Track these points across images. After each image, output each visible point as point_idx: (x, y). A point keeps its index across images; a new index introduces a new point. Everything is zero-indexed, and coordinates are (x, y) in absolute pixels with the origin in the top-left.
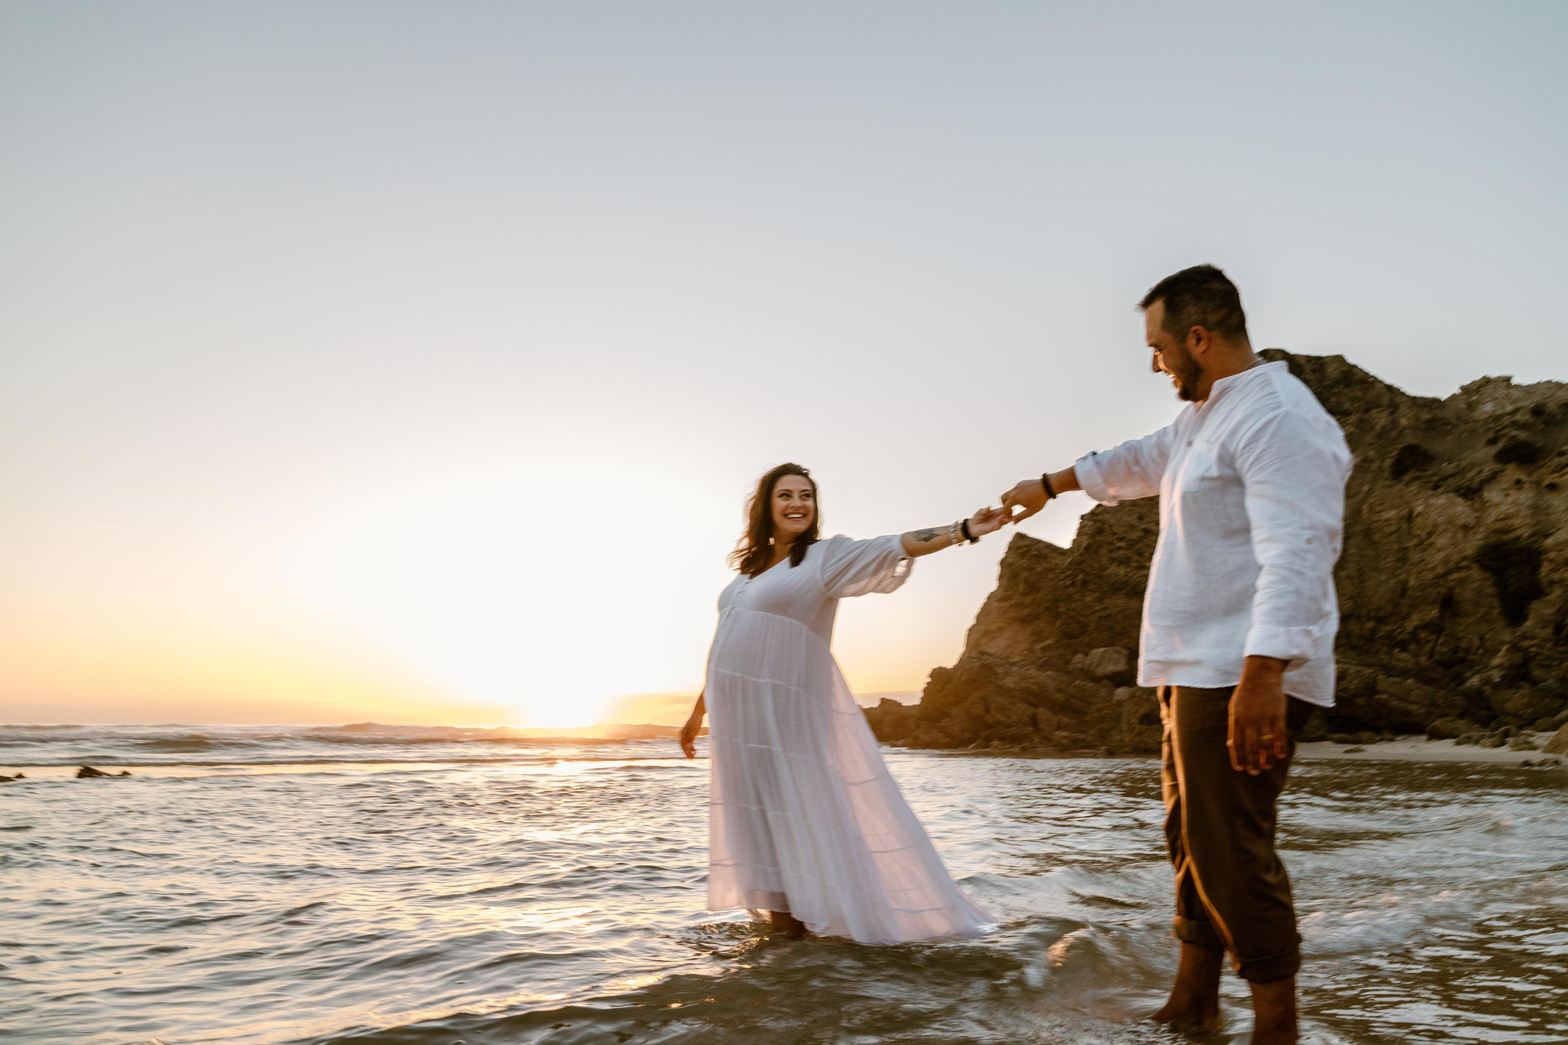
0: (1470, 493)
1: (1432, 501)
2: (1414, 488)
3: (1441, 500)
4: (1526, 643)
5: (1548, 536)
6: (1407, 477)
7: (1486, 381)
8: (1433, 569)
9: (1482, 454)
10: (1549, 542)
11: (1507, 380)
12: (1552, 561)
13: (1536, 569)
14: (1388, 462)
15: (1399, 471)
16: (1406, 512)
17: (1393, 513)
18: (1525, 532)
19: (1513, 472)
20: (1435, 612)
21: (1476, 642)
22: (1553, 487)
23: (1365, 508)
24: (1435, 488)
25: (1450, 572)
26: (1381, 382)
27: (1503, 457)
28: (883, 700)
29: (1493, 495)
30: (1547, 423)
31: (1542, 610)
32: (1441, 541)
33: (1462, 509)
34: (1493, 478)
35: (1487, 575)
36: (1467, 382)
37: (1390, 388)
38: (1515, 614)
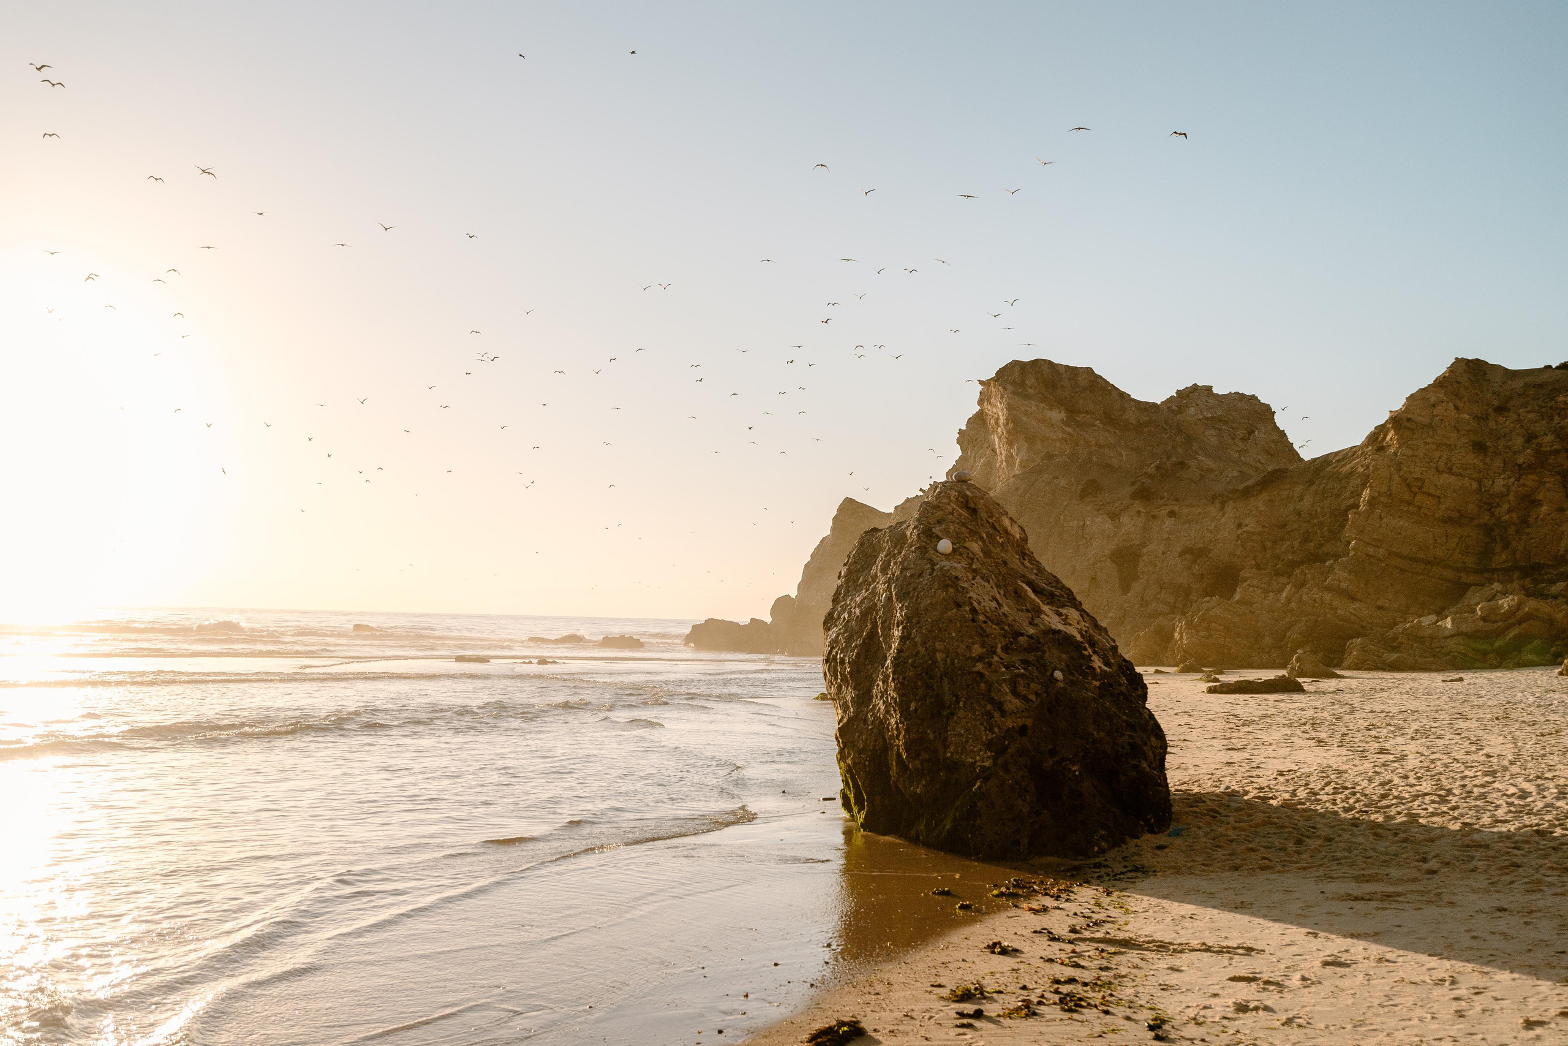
0: (1114, 516)
1: (1095, 519)
2: (1089, 508)
3: (1099, 519)
4: (1126, 605)
5: (1145, 547)
6: (1087, 499)
7: (1195, 387)
8: (1089, 560)
9: (1127, 491)
10: (1145, 550)
11: (1210, 388)
12: (1144, 561)
13: (1136, 566)
14: (1080, 487)
15: (1084, 494)
16: (1081, 523)
17: (1076, 522)
18: (1137, 543)
19: (1138, 506)
20: (1086, 585)
21: (1105, 603)
22: (1154, 517)
23: (1062, 517)
24: (1098, 510)
25: (1094, 564)
26: (1117, 389)
27: (1135, 496)
28: (752, 619)
29: (1125, 519)
30: (1162, 475)
31: (1136, 587)
32: (1095, 544)
33: (1108, 525)
34: (1128, 507)
35: (1115, 566)
36: (1182, 388)
37: (1123, 395)
38: (1125, 588)
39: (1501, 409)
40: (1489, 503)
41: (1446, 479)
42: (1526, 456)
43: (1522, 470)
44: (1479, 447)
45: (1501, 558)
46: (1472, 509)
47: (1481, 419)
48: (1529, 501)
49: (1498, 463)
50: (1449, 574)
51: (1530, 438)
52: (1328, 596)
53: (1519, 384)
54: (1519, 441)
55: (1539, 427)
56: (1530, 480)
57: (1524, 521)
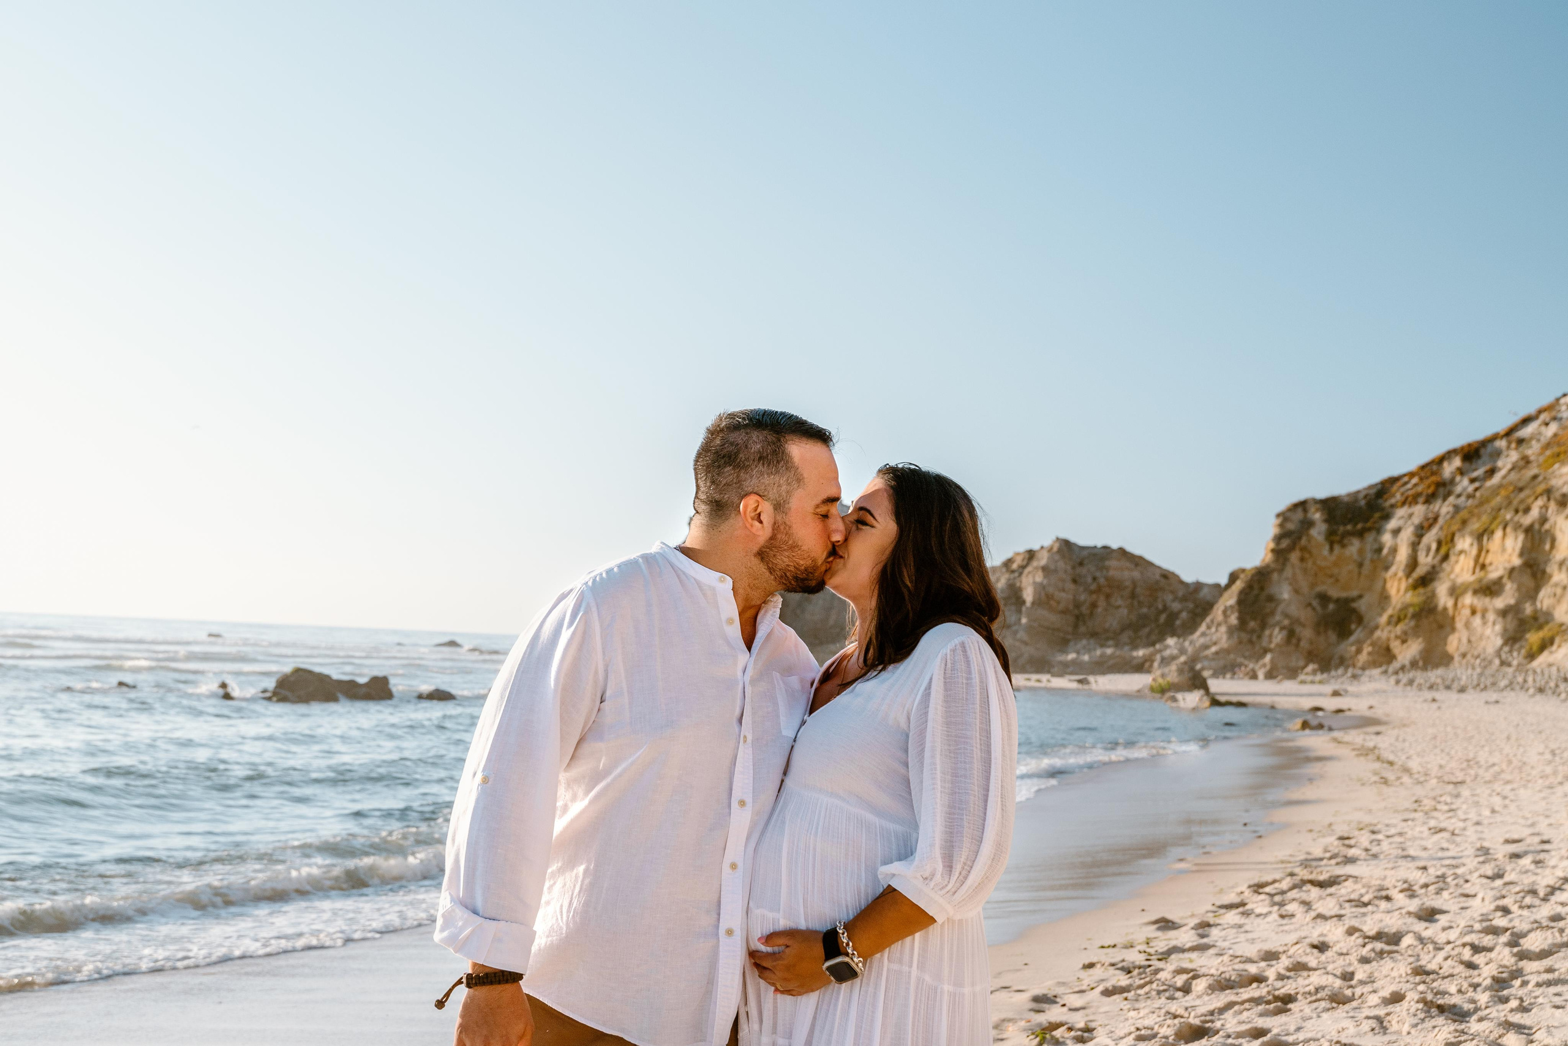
39: (1081, 564)
40: (1077, 605)
41: (1063, 595)
42: (1093, 587)
43: (1092, 592)
44: (1075, 581)
45: (1082, 629)
46: (1071, 607)
47: (1073, 568)
48: (1094, 605)
49: (1081, 589)
50: (1061, 635)
51: (1094, 579)
52: (1017, 644)
53: (1085, 553)
54: (1089, 580)
55: (1098, 574)
56: (1094, 596)
57: (1092, 614)
